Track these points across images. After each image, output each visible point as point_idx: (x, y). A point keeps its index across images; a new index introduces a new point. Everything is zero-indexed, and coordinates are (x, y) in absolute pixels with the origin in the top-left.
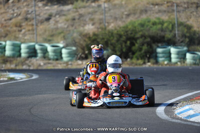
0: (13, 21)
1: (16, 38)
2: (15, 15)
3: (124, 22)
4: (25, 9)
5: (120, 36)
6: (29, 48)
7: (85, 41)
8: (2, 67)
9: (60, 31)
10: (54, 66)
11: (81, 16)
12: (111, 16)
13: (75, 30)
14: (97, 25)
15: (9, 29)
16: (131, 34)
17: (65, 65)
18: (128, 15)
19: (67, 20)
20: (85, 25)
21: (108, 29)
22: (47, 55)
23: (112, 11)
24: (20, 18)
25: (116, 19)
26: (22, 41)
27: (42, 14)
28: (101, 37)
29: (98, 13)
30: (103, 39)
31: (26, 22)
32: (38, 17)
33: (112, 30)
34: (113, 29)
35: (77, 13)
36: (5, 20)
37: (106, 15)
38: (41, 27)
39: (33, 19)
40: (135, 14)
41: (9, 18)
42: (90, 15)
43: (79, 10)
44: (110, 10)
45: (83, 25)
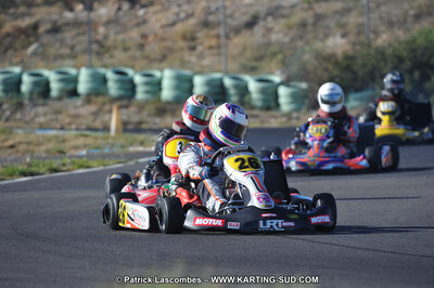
0: (179, 28)
1: (184, 64)
2: (183, 15)
3: (408, 30)
4: (203, 4)
5: (401, 60)
6: (209, 83)
7: (326, 70)
8: (155, 124)
9: (274, 49)
10: (262, 122)
11: (319, 18)
12: (381, 18)
13: (307, 48)
14: (352, 37)
15: (169, 44)
16: (423, 55)
17: (284, 119)
18: (418, 17)
19: (290, 27)
20: (327, 36)
21: (374, 44)
22: (247, 98)
23: (384, 8)
24: (192, 21)
25: (391, 24)
26: (197, 69)
27: (237, 14)
28: (359, 61)
29: (354, 13)
30: (365, 65)
31: (205, 31)
32: (229, 21)
33: (383, 48)
34: (386, 45)
35: (311, 13)
36: (163, 27)
37: (372, 16)
38: (237, 41)
39: (219, 24)
40: (430, 14)
41: (170, 22)
42: (338, 16)
43: (316, 6)
44: (378, 6)
45: (321, 36)
